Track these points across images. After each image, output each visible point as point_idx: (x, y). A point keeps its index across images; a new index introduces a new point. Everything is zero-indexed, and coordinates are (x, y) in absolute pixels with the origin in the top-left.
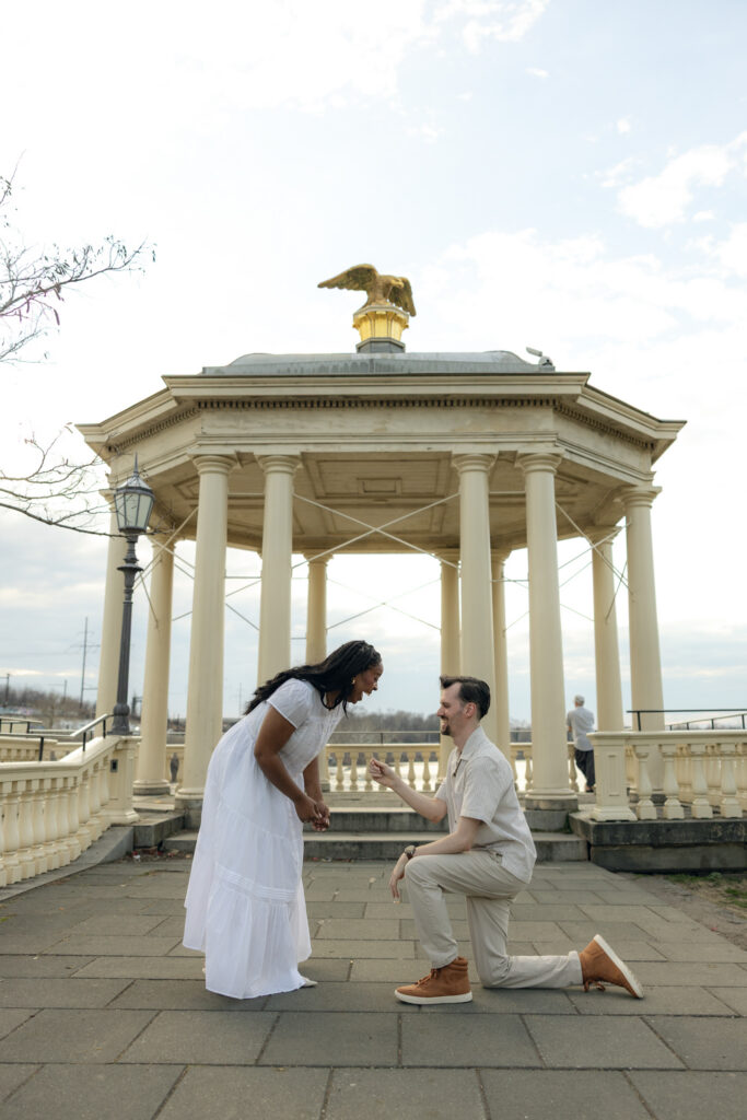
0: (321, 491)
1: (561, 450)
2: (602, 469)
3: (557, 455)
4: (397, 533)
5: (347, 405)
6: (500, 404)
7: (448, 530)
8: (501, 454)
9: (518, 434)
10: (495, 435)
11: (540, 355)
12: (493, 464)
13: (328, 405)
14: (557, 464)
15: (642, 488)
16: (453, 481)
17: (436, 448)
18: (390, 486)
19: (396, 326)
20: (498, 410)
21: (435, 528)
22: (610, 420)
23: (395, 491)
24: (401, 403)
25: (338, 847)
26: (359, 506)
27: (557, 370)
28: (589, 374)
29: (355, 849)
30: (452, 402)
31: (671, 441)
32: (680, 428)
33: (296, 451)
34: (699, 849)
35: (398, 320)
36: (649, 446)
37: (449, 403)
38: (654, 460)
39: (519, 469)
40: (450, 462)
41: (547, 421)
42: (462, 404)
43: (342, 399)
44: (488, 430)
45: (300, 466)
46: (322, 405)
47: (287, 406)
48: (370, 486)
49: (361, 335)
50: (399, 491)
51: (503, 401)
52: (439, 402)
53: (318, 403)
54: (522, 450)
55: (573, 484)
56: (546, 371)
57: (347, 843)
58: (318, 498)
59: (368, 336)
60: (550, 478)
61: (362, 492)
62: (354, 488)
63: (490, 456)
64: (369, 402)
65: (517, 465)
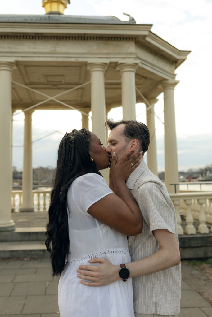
0: (27, 81)
1: (138, 61)
2: (155, 72)
3: (136, 64)
4: (63, 101)
5: (37, 38)
6: (110, 39)
7: (85, 100)
8: (111, 63)
9: (119, 54)
10: (108, 54)
11: (129, 16)
12: (106, 68)
13: (28, 37)
14: (136, 68)
15: (171, 81)
16: (87, 76)
17: (80, 60)
18: (58, 79)
19: (61, 7)
20: (109, 42)
21: (79, 99)
22: (159, 49)
23: (61, 82)
24: (63, 37)
25: (33, 253)
26: (45, 88)
27: (137, 23)
28: (151, 25)
29: (41, 253)
30: (88, 38)
31: (184, 60)
32: (188, 54)
33: (12, 60)
34: (203, 248)
35: (63, 4)
36: (175, 62)
37: (86, 38)
38: (176, 68)
39: (119, 71)
40: (86, 68)
41: (131, 48)
42: (92, 39)
43: (34, 35)
44: (105, 51)
45: (15, 68)
46: (25, 37)
47: (8, 38)
48: (50, 79)
49: (46, 10)
50: (63, 82)
51: (112, 38)
52: (81, 38)
53: (23, 37)
54: (120, 61)
55: (140, 79)
56: (132, 24)
57: (38, 250)
58: (26, 84)
59: (49, 10)
60: (133, 75)
61: (46, 82)
62: (43, 80)
63: (106, 64)
64: (48, 37)
65: (118, 69)
